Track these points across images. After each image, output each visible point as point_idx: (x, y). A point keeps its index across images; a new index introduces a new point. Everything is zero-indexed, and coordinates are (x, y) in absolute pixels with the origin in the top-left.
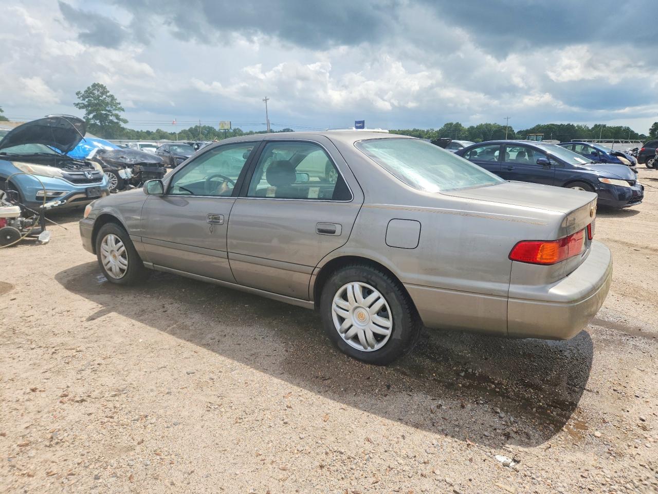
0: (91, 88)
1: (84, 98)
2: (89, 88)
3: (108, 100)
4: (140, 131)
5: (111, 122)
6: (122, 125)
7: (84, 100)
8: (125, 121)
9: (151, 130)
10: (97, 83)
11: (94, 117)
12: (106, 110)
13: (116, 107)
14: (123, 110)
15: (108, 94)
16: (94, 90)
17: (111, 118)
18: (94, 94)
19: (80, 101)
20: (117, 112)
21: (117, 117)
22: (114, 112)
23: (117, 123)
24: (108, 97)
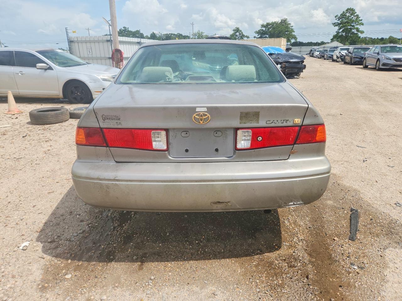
0: (345, 11)
1: (339, 19)
2: (344, 12)
3: (354, 18)
4: (376, 38)
5: (353, 33)
6: (360, 34)
7: (339, 20)
8: (362, 32)
9: (385, 37)
10: (349, 8)
11: (343, 31)
12: (351, 26)
13: (358, 23)
14: (363, 24)
15: (355, 14)
16: (347, 13)
17: (353, 31)
18: (346, 15)
19: (336, 21)
20: (358, 26)
21: (358, 30)
22: (356, 27)
23: (357, 34)
24: (355, 16)
